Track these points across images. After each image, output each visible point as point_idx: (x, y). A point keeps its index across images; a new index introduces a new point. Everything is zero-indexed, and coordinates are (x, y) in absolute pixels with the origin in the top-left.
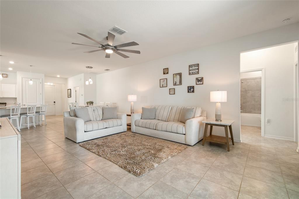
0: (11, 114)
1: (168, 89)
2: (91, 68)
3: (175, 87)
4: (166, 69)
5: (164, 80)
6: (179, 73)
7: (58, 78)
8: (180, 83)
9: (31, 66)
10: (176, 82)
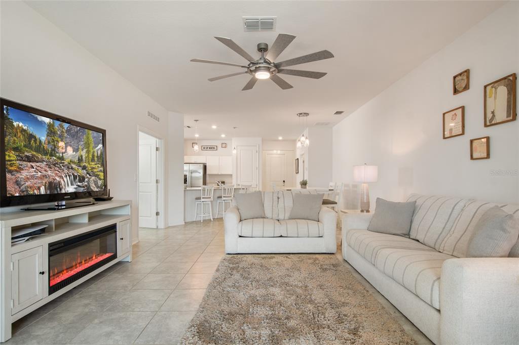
0: (202, 197)
1: (465, 141)
2: (307, 114)
3: (490, 132)
4: (460, 74)
5: (453, 113)
6: (505, 78)
7: (280, 141)
8: (508, 116)
9: (234, 128)
10: (493, 113)
